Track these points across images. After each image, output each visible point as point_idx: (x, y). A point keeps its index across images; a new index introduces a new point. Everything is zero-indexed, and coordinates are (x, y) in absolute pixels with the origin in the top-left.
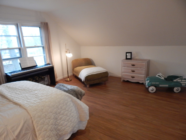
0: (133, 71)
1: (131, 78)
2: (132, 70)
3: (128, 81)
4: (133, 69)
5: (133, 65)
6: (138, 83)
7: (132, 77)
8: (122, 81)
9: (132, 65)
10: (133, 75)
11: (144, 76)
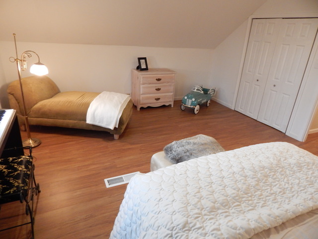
0: (158, 90)
1: (155, 101)
2: (157, 88)
3: (149, 107)
4: (158, 86)
5: (159, 80)
6: (164, 106)
7: (156, 99)
8: (139, 110)
9: (157, 80)
10: (158, 95)
11: (172, 94)
